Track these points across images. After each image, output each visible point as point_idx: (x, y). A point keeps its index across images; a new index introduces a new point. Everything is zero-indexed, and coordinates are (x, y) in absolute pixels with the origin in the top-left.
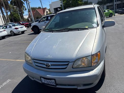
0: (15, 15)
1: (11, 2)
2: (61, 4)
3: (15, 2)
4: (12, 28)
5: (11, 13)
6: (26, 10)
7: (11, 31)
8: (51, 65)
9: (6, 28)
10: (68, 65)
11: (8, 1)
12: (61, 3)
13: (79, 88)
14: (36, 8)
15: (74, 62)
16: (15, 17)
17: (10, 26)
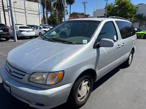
0: (54, 18)
1: (54, 4)
2: (105, 13)
3: (58, 5)
4: (42, 30)
5: (51, 14)
6: (67, 14)
7: (40, 33)
8: (14, 72)
9: (37, 29)
10: (24, 75)
11: (51, 3)
12: (105, 11)
13: (31, 105)
14: (79, 14)
15: (31, 74)
16: (55, 20)
17: (40, 27)
